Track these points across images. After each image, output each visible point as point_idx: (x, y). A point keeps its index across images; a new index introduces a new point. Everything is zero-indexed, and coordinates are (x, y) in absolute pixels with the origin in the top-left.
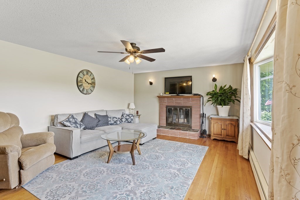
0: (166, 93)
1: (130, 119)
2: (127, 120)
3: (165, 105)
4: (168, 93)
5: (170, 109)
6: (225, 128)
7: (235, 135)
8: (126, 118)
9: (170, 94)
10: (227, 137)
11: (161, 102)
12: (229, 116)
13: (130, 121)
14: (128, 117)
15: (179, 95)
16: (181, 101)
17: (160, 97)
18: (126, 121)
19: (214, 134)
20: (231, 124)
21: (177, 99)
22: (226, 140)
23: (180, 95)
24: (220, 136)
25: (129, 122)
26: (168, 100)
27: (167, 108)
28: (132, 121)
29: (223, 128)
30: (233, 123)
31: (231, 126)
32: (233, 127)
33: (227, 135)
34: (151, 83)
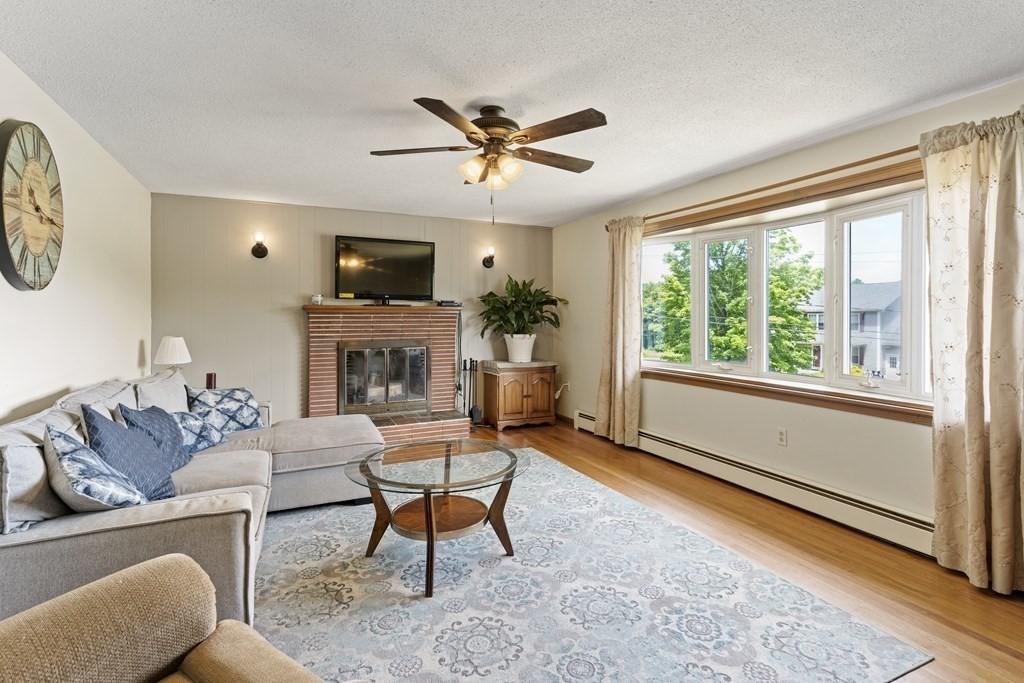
0: (342, 295)
1: (246, 412)
2: (233, 418)
3: (333, 341)
4: (352, 296)
5: (353, 355)
6: (530, 393)
7: (549, 407)
8: (224, 412)
9: (356, 297)
10: (534, 415)
11: (319, 327)
12: (534, 359)
13: (252, 419)
14: (233, 406)
15: (388, 305)
16: (398, 323)
17: (309, 311)
18: (232, 424)
19: (505, 414)
20: (542, 379)
21: (384, 317)
22: (531, 423)
23: (392, 302)
24: (519, 416)
25: (246, 427)
26: (347, 322)
27: (339, 350)
28: (259, 421)
29: (525, 394)
30: (545, 376)
31: (543, 386)
32: (546, 386)
33: (535, 411)
34: (260, 251)
